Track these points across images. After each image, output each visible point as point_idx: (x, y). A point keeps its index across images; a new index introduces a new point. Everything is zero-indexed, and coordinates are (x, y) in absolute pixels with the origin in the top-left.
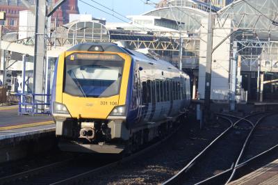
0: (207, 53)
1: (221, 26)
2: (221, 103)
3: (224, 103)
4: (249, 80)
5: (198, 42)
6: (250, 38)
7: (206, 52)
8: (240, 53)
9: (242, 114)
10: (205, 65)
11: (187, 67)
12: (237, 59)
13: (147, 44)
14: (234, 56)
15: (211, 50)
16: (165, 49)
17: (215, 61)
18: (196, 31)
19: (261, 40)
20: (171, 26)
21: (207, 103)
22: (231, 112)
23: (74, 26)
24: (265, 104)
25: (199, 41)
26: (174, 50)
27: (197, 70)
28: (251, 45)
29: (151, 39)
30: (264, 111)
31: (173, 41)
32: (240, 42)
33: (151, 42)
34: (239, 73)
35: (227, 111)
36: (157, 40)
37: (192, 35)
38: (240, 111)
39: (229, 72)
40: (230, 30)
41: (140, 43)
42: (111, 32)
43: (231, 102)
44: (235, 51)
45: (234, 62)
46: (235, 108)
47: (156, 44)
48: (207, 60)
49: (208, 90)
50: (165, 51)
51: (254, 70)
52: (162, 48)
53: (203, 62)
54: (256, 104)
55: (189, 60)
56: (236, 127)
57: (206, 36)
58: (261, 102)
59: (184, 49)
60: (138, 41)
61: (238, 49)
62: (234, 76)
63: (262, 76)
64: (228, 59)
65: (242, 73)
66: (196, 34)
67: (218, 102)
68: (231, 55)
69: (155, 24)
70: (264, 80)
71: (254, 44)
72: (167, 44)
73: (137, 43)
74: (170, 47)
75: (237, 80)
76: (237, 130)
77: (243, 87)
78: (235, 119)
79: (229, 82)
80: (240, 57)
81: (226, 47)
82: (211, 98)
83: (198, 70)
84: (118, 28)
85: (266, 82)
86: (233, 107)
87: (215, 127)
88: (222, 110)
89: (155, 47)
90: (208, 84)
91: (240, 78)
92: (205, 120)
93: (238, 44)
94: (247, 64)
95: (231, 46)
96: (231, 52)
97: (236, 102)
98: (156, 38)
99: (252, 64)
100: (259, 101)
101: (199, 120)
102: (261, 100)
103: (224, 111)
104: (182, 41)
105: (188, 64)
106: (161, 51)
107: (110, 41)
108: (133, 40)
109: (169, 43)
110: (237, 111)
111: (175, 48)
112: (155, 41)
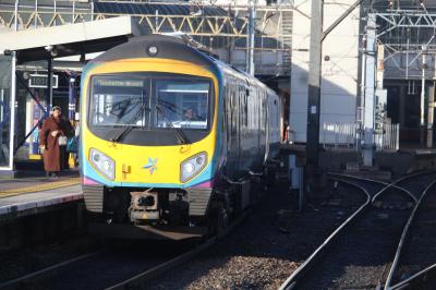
0: (312, 41)
2: (341, 150)
3: (348, 150)
4: (402, 101)
5: (288, 16)
6: (405, 5)
7: (308, 39)
8: (382, 40)
9: (388, 175)
10: (306, 67)
11: (265, 71)
12: (375, 55)
13: (177, 21)
14: (370, 48)
15: (319, 34)
16: (217, 32)
17: (327, 59)
19: (430, 10)
21: (313, 151)
22: (364, 170)
25: (290, 14)
26: (236, 34)
27: (286, 78)
28: (407, 22)
29: (186, 11)
31: (232, 14)
32: (381, 15)
33: (185, 17)
34: (380, 85)
35: (357, 169)
36: (200, 13)
38: (382, 168)
39: (359, 81)
41: (160, 19)
43: (364, 148)
44: (372, 36)
45: (371, 60)
46: (373, 160)
47: (195, 22)
48: (311, 57)
49: (314, 124)
50: (215, 37)
51: (414, 76)
52: (207, 29)
53: (300, 60)
54: (419, 152)
55: (269, 56)
57: (309, 4)
58: (429, 149)
59: (258, 32)
60: (157, 14)
61: (379, 30)
62: (370, 90)
63: (432, 90)
64: (356, 53)
65: (387, 84)
67: (335, 149)
68: (363, 44)
71: (414, 19)
72: (220, 22)
73: (153, 19)
74: (225, 30)
75: (376, 99)
76: (381, 210)
77: (388, 115)
78: (374, 186)
79: (359, 103)
80: (381, 48)
81: (351, 25)
82: (321, 140)
83: (289, 78)
86: (368, 159)
87: (331, 203)
88: (343, 167)
89: (195, 28)
90: (314, 110)
91: (383, 95)
92: (308, 190)
93: (379, 20)
94: (397, 65)
95: (363, 24)
96: (361, 37)
97: (374, 147)
98: (196, 9)
99: (409, 63)
100: (425, 147)
101: (297, 190)
102: (430, 142)
103: (349, 168)
104: (254, 16)
105: (267, 65)
106: (208, 37)
107: (95, 17)
108: (145, 13)
109: (226, 18)
110: (376, 168)
111: (238, 30)
112: (194, 15)
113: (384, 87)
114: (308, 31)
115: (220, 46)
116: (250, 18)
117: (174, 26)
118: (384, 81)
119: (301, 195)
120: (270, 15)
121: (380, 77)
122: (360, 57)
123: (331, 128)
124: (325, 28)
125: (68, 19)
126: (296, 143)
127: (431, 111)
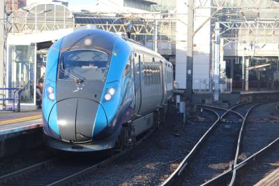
0: (188, 36)
1: (203, 5)
2: (202, 92)
3: (205, 92)
4: (233, 66)
5: (174, 24)
6: (234, 17)
7: (186, 35)
8: (223, 36)
9: (227, 105)
12: (219, 43)
13: (118, 28)
14: (216, 40)
15: (192, 33)
16: (138, 33)
17: (195, 46)
18: (172, 12)
19: (248, 20)
20: (143, 7)
21: (188, 94)
22: (215, 103)
23: (34, 9)
24: (252, 92)
26: (148, 34)
27: (173, 56)
28: (235, 26)
29: (121, 22)
30: (251, 100)
32: (222, 23)
33: (121, 25)
34: (222, 58)
36: (129, 23)
37: (167, 16)
38: (224, 102)
40: (209, 10)
41: (109, 26)
42: (75, 15)
43: (214, 91)
44: (217, 33)
45: (216, 45)
46: (219, 98)
48: (188, 44)
49: (189, 79)
50: (137, 35)
52: (133, 31)
53: (181, 47)
54: (242, 93)
55: (164, 45)
56: (224, 120)
58: (246, 91)
59: (158, 33)
60: (107, 24)
61: (221, 31)
63: (248, 61)
64: (209, 43)
66: (172, 15)
67: (200, 92)
68: (212, 38)
69: (124, 5)
70: (250, 66)
71: (239, 25)
72: (140, 27)
73: (105, 27)
74: (143, 31)
75: (220, 66)
77: (226, 74)
78: (221, 111)
80: (222, 40)
81: (207, 27)
82: (194, 88)
83: (175, 56)
84: (82, 11)
85: (251, 68)
86: (216, 98)
88: (204, 101)
90: (189, 72)
91: (223, 64)
92: (188, 113)
93: (221, 25)
94: (230, 48)
95: (212, 29)
96: (211, 35)
97: (220, 91)
98: (127, 21)
100: (244, 90)
101: (183, 114)
102: (247, 88)
103: (207, 101)
104: (157, 24)
105: (163, 50)
106: (134, 35)
107: (75, 26)
108: (100, 23)
109: (143, 25)
110: (221, 101)
111: (149, 31)
112: (126, 24)
113: (224, 60)
114: (186, 31)
115: (139, 40)
117: (115, 30)
118: (224, 57)
119: (184, 116)
120: (166, 24)
121: (222, 54)
122: (211, 45)
124: (195, 30)
125: (61, 27)
127: (247, 72)
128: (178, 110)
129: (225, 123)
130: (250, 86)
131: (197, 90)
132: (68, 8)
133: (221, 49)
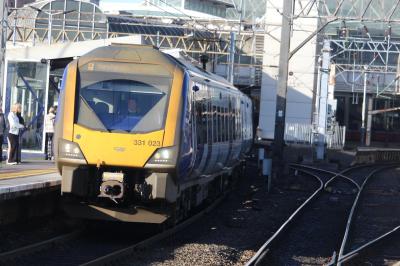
0: (281, 59)
1: (305, 12)
2: (299, 145)
3: (305, 146)
4: (347, 110)
5: (260, 39)
6: (353, 33)
7: (278, 58)
8: (334, 60)
9: (336, 167)
12: (328, 72)
13: (174, 41)
14: (325, 66)
15: (287, 54)
16: (204, 50)
17: (291, 74)
18: (258, 20)
19: (374, 39)
20: (214, 11)
22: (317, 162)
23: (46, 6)
24: (374, 149)
25: (262, 38)
26: (220, 52)
27: (258, 88)
28: (353, 47)
29: (181, 32)
30: (373, 161)
31: (217, 36)
32: (334, 41)
33: (180, 37)
34: (331, 96)
35: (311, 161)
36: (192, 35)
37: (251, 27)
38: (332, 161)
39: (314, 92)
40: (316, 20)
41: (161, 39)
42: (110, 19)
43: (317, 144)
44: (327, 57)
45: (325, 76)
46: (325, 156)
47: (188, 42)
48: (280, 72)
49: (280, 124)
51: (358, 90)
52: (197, 47)
53: (270, 72)
54: (360, 150)
55: (247, 71)
56: (330, 189)
57: (280, 30)
58: (367, 146)
60: (158, 35)
61: (332, 53)
62: (323, 100)
63: (371, 101)
64: (313, 70)
65: (337, 95)
66: (258, 26)
67: (295, 145)
68: (319, 63)
69: (186, 8)
70: (374, 109)
71: (360, 45)
73: (155, 39)
74: (213, 48)
76: (334, 195)
77: (337, 120)
78: (326, 176)
79: (314, 109)
80: (333, 67)
81: (311, 48)
83: (260, 87)
84: (121, 12)
85: (376, 112)
86: (320, 154)
88: (300, 160)
89: (188, 46)
90: (280, 113)
91: (334, 104)
92: (275, 175)
93: (333, 45)
94: (345, 80)
95: (319, 49)
96: (317, 58)
97: (326, 145)
98: (189, 32)
99: (355, 79)
100: (364, 145)
102: (368, 142)
103: (305, 160)
104: (235, 39)
106: (198, 54)
107: (109, 35)
108: (148, 33)
110: (327, 161)
111: (222, 49)
112: (187, 36)
113: (335, 97)
114: (279, 52)
116: (231, 40)
117: (171, 45)
118: (335, 93)
119: (269, 181)
120: (248, 39)
121: (332, 89)
122: (316, 73)
123: (291, 128)
124: (291, 50)
125: (88, 36)
126: (263, 139)
127: (370, 117)
128: (261, 170)
129: (331, 194)
130: (372, 140)
131: (292, 142)
132: (99, 8)
133: (331, 81)
